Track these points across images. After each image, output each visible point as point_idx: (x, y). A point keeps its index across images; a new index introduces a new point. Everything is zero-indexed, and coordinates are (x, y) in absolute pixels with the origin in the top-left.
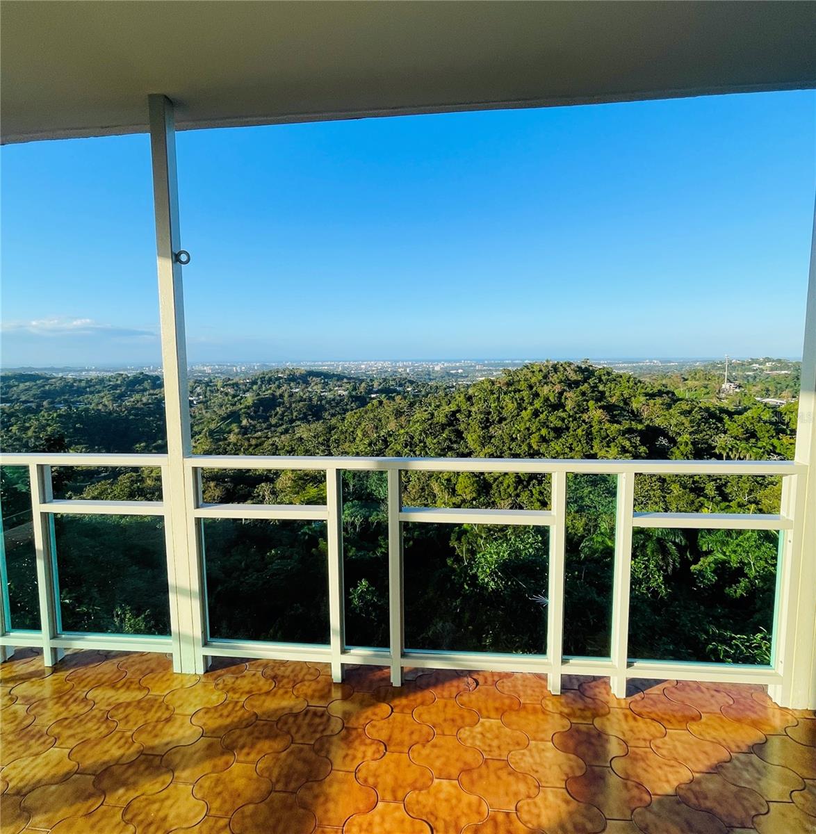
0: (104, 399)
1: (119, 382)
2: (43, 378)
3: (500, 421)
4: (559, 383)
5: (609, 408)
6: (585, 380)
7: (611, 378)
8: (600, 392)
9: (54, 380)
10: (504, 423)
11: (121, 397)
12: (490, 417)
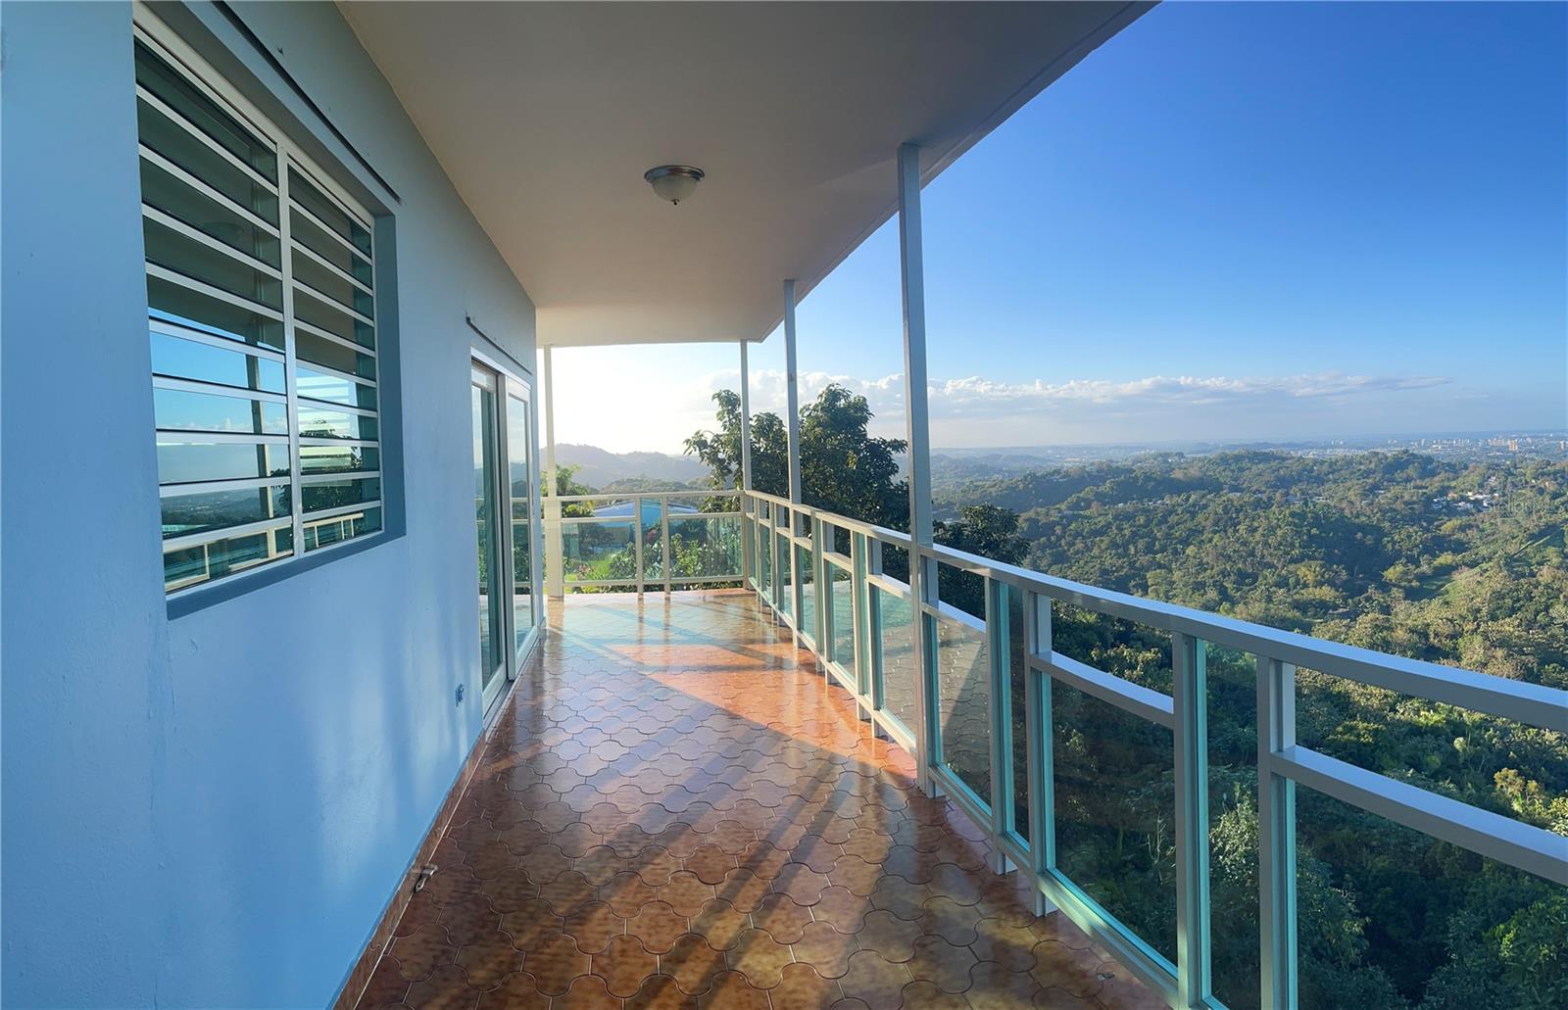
0: (1352, 492)
1: (1372, 466)
2: (1278, 458)
9: (1289, 461)
11: (1375, 488)
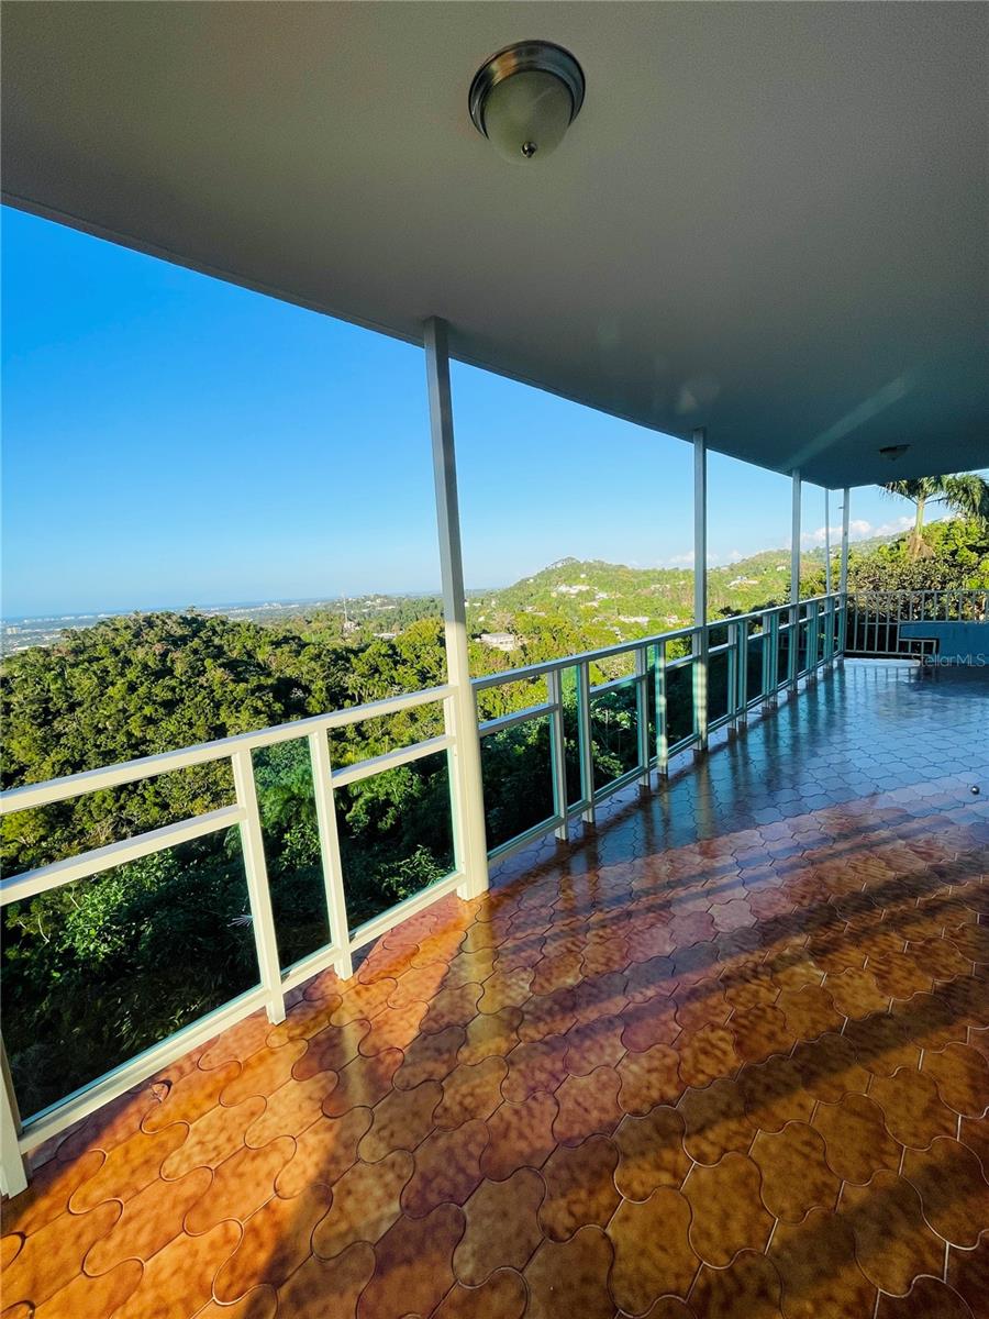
3: (72, 708)
4: (159, 641)
5: (231, 666)
6: (195, 634)
7: (228, 628)
8: (216, 647)
10: (79, 710)
12: (50, 705)
